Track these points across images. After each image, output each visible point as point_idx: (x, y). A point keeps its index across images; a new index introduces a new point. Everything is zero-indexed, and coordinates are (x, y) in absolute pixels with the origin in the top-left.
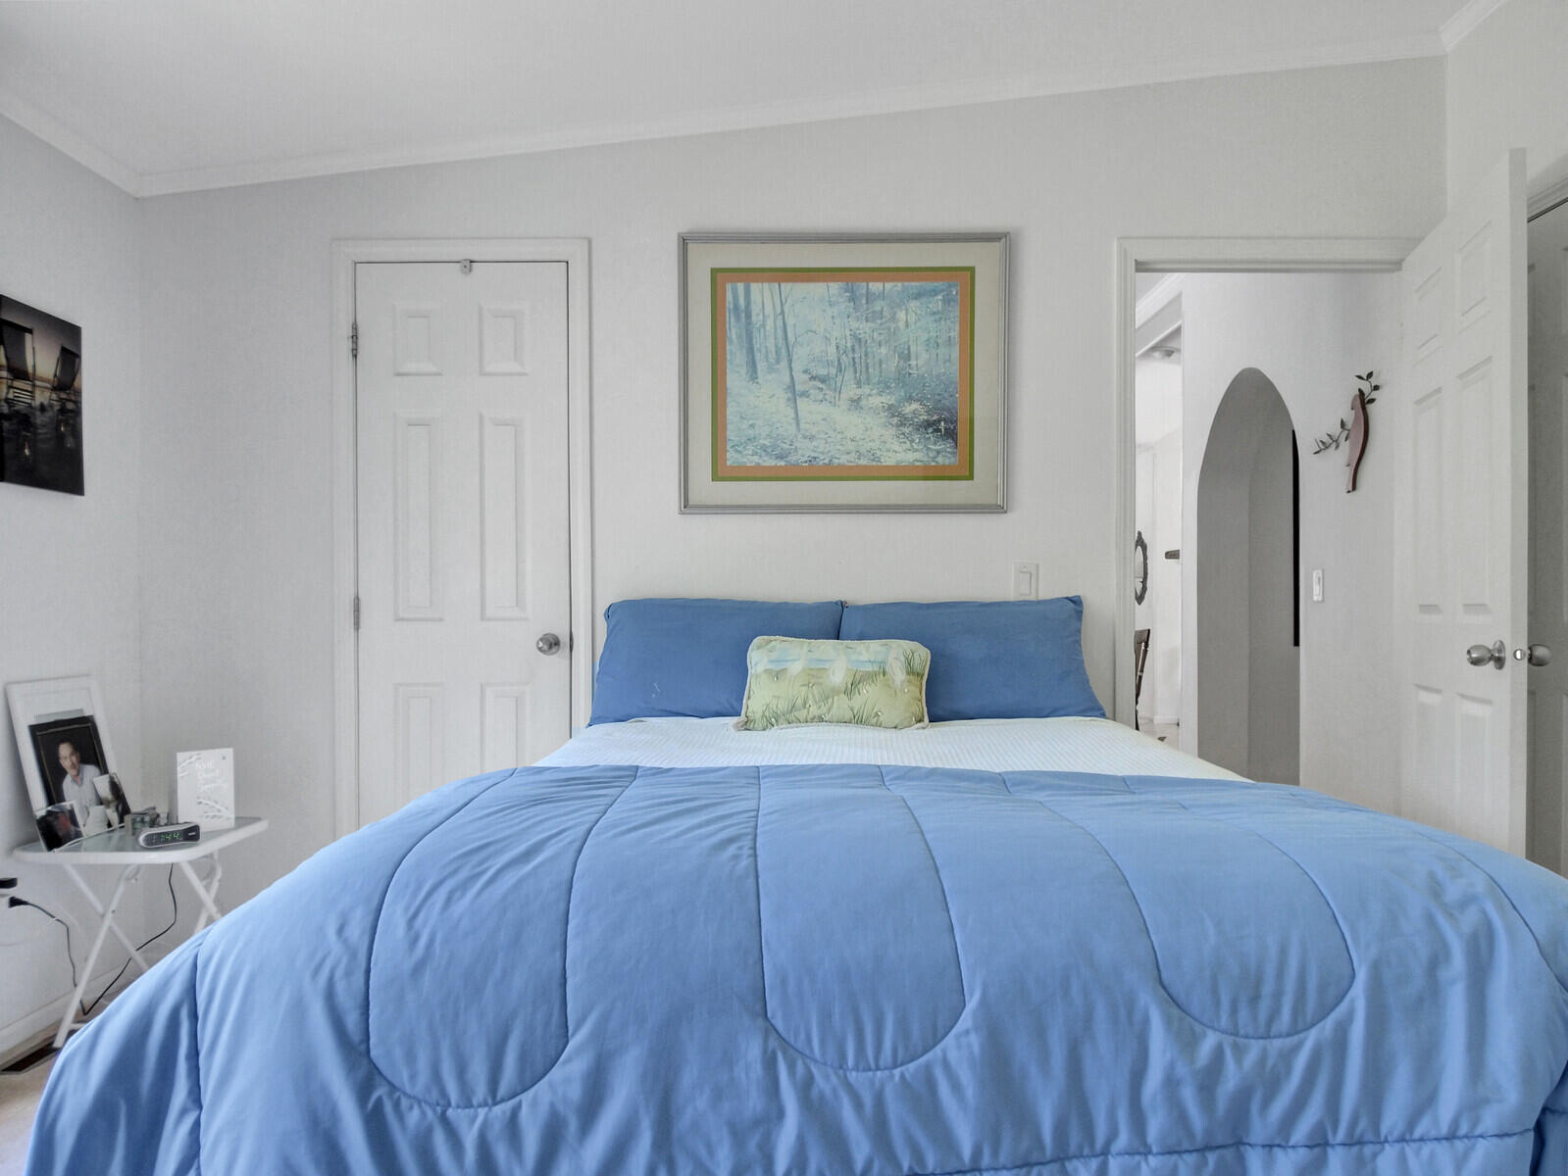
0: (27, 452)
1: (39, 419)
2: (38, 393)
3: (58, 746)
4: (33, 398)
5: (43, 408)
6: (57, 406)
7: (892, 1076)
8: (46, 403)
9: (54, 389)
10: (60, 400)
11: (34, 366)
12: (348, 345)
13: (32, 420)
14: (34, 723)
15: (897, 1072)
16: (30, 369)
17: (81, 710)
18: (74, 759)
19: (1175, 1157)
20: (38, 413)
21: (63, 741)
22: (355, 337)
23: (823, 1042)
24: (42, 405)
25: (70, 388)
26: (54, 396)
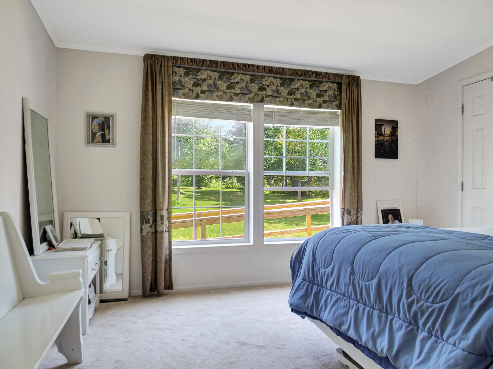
0: (382, 151)
1: (386, 143)
2: (385, 138)
3: (388, 215)
4: (384, 139)
5: (386, 141)
6: (390, 140)
7: (365, 283)
8: (387, 140)
9: (390, 136)
10: (391, 138)
11: (384, 132)
12: (460, 111)
13: (384, 144)
14: (383, 209)
15: (366, 283)
16: (383, 133)
17: (397, 208)
18: (392, 218)
19: (404, 322)
20: (385, 142)
21: (390, 214)
22: (463, 107)
23: (358, 273)
24: (386, 140)
25: (394, 135)
26: (390, 138)
